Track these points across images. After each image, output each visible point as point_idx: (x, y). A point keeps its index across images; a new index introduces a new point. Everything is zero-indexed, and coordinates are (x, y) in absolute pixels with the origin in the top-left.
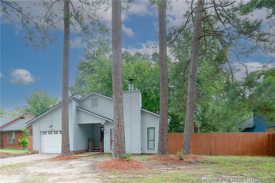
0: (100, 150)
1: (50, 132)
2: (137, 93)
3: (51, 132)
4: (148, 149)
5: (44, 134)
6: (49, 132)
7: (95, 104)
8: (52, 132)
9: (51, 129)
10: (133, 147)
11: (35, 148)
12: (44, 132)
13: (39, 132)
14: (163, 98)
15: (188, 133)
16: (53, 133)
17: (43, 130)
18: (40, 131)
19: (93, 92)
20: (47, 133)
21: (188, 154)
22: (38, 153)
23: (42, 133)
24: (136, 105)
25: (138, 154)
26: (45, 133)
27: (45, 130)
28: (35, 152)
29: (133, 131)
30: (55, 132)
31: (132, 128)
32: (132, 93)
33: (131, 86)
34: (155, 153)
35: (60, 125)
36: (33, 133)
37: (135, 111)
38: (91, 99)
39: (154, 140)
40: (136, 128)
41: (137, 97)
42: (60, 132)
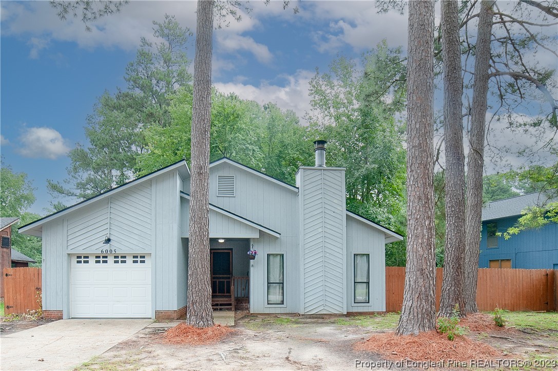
0: (230, 305)
1: (101, 258)
2: (339, 174)
3: (103, 257)
4: (355, 303)
5: (79, 262)
6: (98, 257)
7: (228, 190)
8: (106, 257)
9: (107, 247)
10: (329, 299)
11: (49, 302)
12: (78, 257)
13: (66, 257)
14: (457, 188)
15: (473, 268)
16: (111, 260)
17: (80, 251)
18: (69, 254)
19: (225, 160)
20: (92, 260)
21: (475, 312)
22: (61, 318)
23: (75, 260)
24: (335, 201)
25: (343, 315)
26: (82, 258)
27: (86, 252)
28: (50, 314)
29: (329, 261)
30: (118, 258)
31: (328, 254)
32: (326, 172)
33: (321, 155)
34: (371, 310)
35: (137, 237)
36: (44, 260)
37: (333, 214)
38: (218, 177)
39: (369, 283)
40: (336, 254)
41: (337, 183)
42: (134, 257)
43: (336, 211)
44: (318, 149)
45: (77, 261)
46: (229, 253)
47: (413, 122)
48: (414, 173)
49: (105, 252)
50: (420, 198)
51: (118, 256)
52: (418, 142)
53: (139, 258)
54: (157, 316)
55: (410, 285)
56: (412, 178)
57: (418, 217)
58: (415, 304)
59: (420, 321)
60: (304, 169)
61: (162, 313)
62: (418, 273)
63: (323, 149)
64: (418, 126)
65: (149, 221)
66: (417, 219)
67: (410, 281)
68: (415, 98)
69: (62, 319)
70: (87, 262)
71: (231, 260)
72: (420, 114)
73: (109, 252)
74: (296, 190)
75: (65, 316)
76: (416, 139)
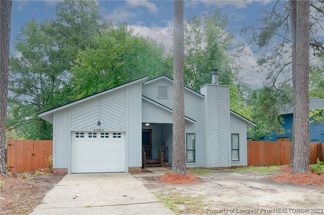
2: (226, 89)
3: (94, 134)
4: (232, 161)
6: (91, 134)
7: (164, 95)
8: (96, 134)
10: (222, 159)
11: (57, 163)
12: (77, 134)
13: (69, 133)
16: (99, 135)
17: (79, 129)
18: (71, 131)
19: (164, 77)
20: (86, 136)
24: (224, 104)
25: (229, 168)
26: (80, 134)
27: (83, 130)
28: (58, 171)
29: (221, 138)
30: (104, 134)
31: (221, 134)
32: (220, 88)
33: (216, 77)
34: (240, 165)
35: (117, 122)
36: (54, 135)
37: (224, 111)
38: (158, 87)
39: (239, 150)
40: (225, 134)
41: (225, 94)
42: (114, 134)
43: (224, 109)
44: (214, 74)
45: (76, 136)
46: (150, 132)
47: (301, 71)
48: (301, 96)
49: (96, 131)
50: (304, 108)
51: (104, 133)
52: (303, 81)
53: (117, 135)
54: (129, 171)
55: (299, 149)
56: (301, 98)
57: (304, 117)
58: (302, 159)
59: (304, 167)
60: (209, 85)
61: (132, 168)
62: (303, 143)
63: (217, 74)
64: (303, 74)
65: (124, 112)
66: (303, 118)
67: (299, 148)
68: (302, 60)
69: (67, 174)
70: (83, 137)
71: (151, 137)
72: (304, 68)
73: (99, 131)
74: (203, 97)
75: (69, 172)
76: (303, 79)
